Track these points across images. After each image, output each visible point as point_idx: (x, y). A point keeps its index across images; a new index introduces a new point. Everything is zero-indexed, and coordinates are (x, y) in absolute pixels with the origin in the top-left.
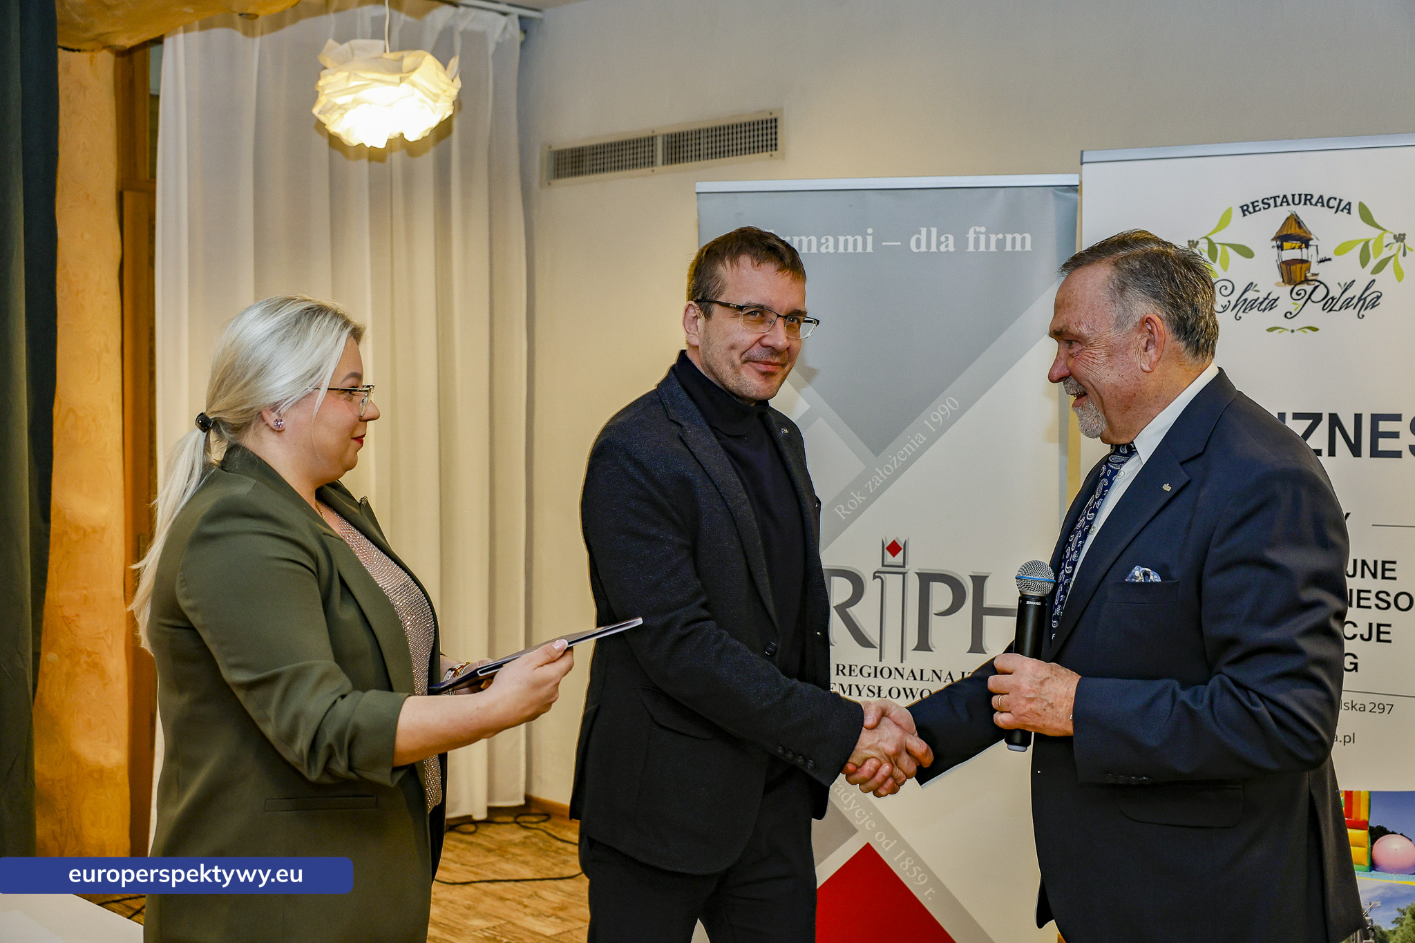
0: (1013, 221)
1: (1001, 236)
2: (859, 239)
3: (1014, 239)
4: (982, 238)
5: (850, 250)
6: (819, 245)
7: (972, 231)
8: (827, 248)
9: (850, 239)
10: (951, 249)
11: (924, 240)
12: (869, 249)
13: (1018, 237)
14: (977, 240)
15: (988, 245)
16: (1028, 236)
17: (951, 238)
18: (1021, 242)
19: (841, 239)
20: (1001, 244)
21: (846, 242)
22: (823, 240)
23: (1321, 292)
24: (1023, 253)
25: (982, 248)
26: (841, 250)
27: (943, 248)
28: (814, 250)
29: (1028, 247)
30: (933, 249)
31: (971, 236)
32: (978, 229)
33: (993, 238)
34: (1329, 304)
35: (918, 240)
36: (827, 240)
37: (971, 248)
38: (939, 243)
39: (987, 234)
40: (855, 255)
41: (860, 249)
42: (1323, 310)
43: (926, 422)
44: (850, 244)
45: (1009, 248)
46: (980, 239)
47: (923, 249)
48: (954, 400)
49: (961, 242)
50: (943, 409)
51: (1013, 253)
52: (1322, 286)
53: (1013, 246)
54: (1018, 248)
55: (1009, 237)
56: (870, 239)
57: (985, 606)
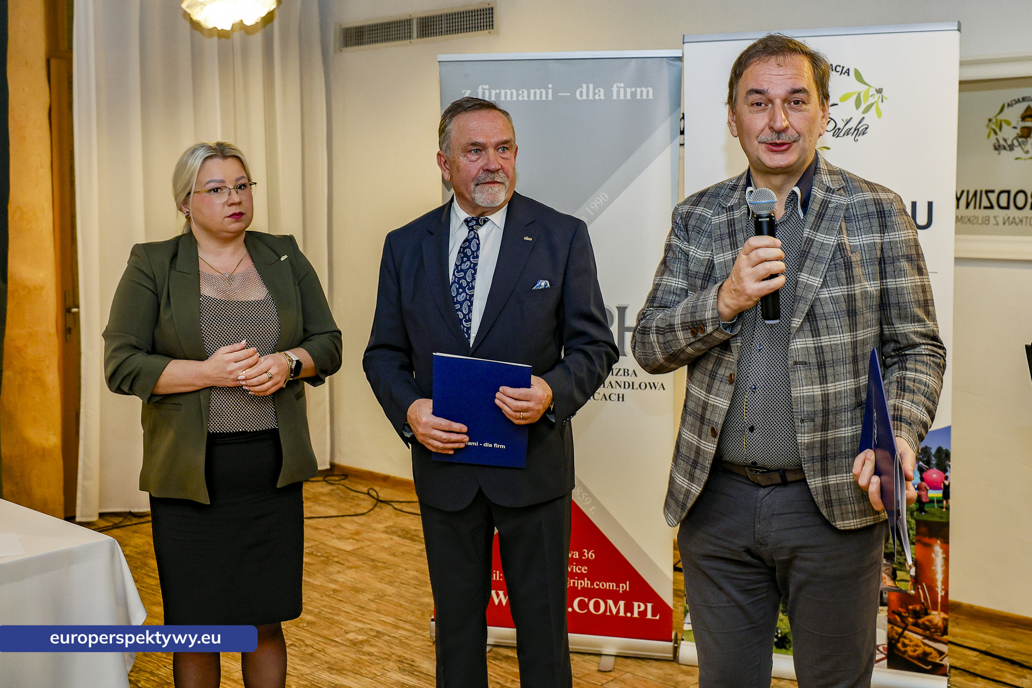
0: (641, 80)
1: (633, 89)
2: (544, 91)
3: (642, 92)
4: (622, 90)
5: (538, 98)
6: (518, 95)
7: (615, 86)
8: (523, 97)
9: (538, 91)
10: (602, 97)
11: (585, 92)
12: (550, 98)
13: (645, 90)
14: (618, 92)
15: (625, 95)
16: (650, 90)
17: (602, 91)
18: (646, 93)
19: (532, 91)
20: (634, 94)
21: (535, 93)
22: (520, 92)
23: (832, 124)
24: (648, 100)
25: (622, 97)
26: (532, 98)
27: (597, 97)
28: (515, 98)
29: (651, 97)
30: (591, 97)
31: (615, 89)
32: (619, 85)
33: (629, 90)
34: (837, 132)
35: (581, 92)
36: (523, 91)
37: (615, 97)
38: (594, 94)
39: (625, 88)
40: (541, 102)
41: (544, 98)
42: (833, 136)
43: (587, 209)
44: (538, 94)
45: (638, 97)
46: (620, 91)
47: (584, 97)
48: (604, 194)
49: (609, 93)
50: (598, 201)
51: (642, 100)
52: (832, 121)
53: (642, 95)
54: (645, 97)
55: (639, 90)
56: (550, 91)
57: (626, 326)
